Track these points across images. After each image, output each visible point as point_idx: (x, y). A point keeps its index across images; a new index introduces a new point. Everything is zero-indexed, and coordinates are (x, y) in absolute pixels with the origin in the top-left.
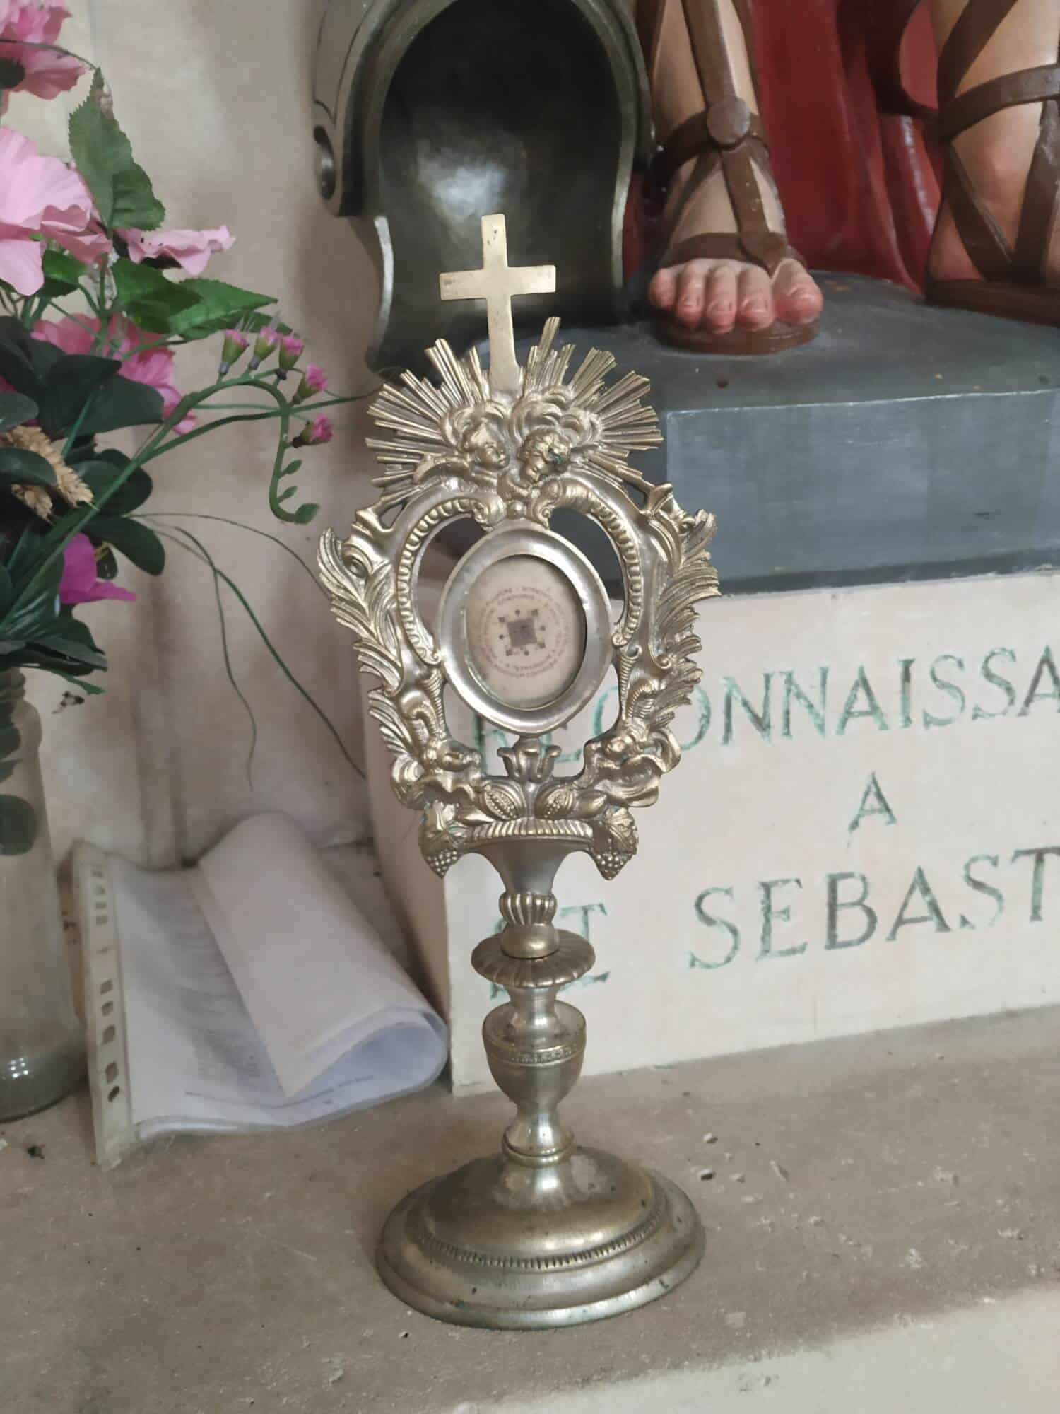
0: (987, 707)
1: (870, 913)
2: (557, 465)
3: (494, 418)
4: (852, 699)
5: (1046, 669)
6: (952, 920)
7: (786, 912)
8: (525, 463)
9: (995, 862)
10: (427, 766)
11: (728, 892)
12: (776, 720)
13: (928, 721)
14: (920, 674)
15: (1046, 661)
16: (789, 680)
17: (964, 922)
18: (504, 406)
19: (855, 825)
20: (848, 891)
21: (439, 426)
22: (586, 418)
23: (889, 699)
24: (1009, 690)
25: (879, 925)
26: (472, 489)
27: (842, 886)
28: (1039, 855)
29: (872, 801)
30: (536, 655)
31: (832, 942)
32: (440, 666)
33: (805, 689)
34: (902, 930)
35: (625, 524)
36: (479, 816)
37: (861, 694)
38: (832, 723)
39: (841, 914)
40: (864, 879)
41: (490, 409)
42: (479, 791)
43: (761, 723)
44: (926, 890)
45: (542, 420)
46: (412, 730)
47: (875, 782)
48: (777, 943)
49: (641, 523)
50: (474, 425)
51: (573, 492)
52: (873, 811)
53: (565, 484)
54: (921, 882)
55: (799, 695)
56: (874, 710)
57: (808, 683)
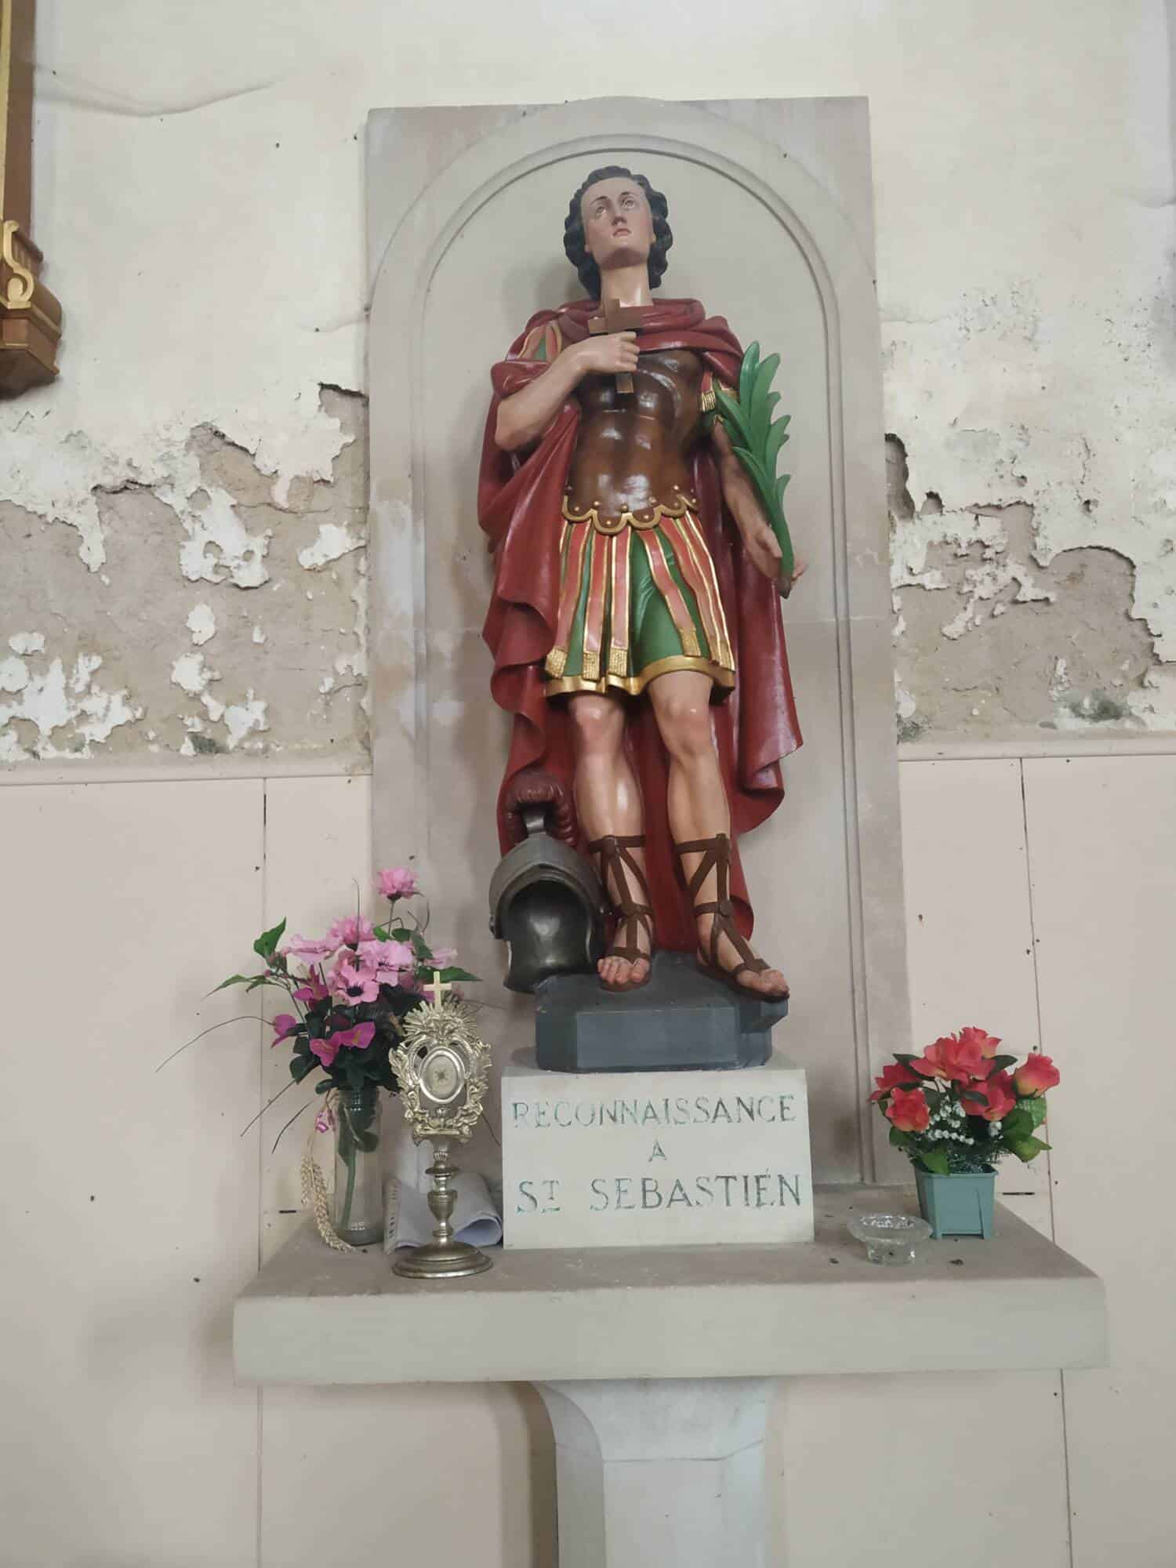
0: (699, 1119)
1: (659, 1196)
2: (451, 1032)
3: (435, 1020)
4: (646, 1112)
5: (720, 1106)
6: (693, 1203)
7: (626, 1191)
8: (443, 1032)
9: (708, 1180)
10: (414, 1113)
11: (604, 1181)
12: (619, 1118)
13: (676, 1122)
14: (672, 1105)
15: (720, 1103)
16: (623, 1104)
17: (698, 1203)
18: (438, 1017)
19: (651, 1160)
20: (650, 1186)
21: (421, 1021)
22: (458, 1020)
23: (661, 1114)
24: (707, 1113)
25: (663, 1200)
26: (429, 1038)
27: (647, 1182)
28: (727, 1178)
29: (657, 1151)
30: (445, 1082)
31: (645, 1206)
32: (419, 1085)
33: (629, 1107)
34: (672, 1204)
35: (468, 1047)
36: (428, 1128)
37: (650, 1110)
38: (639, 1121)
39: (648, 1195)
40: (656, 1181)
41: (434, 1018)
42: (428, 1120)
43: (614, 1118)
44: (681, 1189)
45: (447, 1020)
46: (411, 1103)
47: (658, 1144)
48: (624, 1204)
49: (472, 1047)
50: (430, 1021)
51: (455, 1039)
52: (657, 1155)
53: (452, 1037)
54: (678, 1185)
55: (627, 1109)
56: (655, 1116)
57: (630, 1105)
